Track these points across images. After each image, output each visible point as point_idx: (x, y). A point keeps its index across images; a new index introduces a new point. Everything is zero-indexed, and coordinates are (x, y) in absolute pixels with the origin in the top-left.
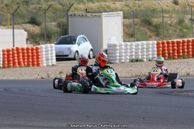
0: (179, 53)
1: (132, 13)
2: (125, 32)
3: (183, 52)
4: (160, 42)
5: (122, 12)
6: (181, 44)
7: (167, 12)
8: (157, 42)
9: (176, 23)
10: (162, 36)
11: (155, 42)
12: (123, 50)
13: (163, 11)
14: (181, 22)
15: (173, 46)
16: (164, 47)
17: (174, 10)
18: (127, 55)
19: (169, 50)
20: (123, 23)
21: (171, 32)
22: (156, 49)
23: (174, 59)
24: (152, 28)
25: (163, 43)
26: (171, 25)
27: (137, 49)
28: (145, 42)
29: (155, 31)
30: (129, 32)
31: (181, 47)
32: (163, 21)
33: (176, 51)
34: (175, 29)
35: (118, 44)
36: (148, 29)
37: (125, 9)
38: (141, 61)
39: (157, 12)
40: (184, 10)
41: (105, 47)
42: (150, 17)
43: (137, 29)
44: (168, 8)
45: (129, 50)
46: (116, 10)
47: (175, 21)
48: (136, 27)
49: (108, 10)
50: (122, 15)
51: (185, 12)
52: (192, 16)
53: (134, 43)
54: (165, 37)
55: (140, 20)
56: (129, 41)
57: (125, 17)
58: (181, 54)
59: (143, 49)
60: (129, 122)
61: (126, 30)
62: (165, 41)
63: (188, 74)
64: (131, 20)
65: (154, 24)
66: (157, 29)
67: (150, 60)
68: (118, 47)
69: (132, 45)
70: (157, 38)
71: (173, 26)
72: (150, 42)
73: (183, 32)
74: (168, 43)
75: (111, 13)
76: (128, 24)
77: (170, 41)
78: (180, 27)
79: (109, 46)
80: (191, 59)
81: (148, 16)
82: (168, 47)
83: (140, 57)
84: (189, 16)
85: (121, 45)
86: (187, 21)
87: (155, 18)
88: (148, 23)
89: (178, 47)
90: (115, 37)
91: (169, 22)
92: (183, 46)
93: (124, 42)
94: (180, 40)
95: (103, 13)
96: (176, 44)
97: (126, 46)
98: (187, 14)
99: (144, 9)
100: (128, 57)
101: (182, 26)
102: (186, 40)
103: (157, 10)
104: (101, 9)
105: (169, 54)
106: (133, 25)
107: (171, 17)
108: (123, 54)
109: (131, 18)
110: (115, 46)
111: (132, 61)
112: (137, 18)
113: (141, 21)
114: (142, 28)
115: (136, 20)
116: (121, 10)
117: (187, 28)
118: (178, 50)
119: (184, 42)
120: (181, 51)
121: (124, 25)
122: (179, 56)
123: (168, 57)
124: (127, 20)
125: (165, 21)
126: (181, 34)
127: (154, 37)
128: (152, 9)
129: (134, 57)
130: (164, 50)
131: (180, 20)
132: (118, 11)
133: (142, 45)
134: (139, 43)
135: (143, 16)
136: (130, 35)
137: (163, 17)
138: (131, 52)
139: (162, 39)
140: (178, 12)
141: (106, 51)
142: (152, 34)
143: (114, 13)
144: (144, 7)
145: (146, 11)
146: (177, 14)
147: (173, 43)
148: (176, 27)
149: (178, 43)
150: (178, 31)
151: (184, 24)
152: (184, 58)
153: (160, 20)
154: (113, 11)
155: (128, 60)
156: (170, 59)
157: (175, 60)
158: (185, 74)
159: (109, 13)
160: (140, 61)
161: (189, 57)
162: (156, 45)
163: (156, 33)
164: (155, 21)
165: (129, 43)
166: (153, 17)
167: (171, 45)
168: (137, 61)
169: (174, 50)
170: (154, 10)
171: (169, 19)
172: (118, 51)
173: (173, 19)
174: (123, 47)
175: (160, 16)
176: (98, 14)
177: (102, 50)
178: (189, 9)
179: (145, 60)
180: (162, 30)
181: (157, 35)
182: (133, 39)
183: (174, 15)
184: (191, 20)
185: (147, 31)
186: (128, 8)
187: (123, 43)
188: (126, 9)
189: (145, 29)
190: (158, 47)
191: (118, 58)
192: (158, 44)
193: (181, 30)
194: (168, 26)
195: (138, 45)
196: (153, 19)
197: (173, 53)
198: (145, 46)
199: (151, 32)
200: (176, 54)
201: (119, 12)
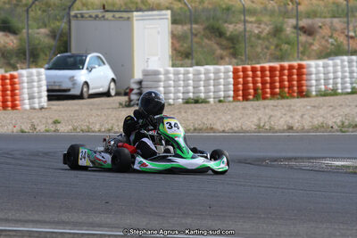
0: (272, 88)
1: (188, 13)
2: (174, 48)
3: (282, 87)
4: (240, 67)
5: (169, 12)
6: (278, 73)
7: (252, 12)
8: (234, 69)
9: (269, 33)
10: (243, 58)
11: (231, 68)
12: (172, 82)
13: (245, 11)
14: (277, 31)
15: (263, 76)
16: (245, 76)
17: (265, 8)
18: (179, 91)
19: (255, 82)
20: (172, 32)
21: (259, 50)
22: (231, 81)
23: (264, 98)
24: (224, 42)
25: (244, 70)
26: (258, 37)
27: (197, 80)
28: (211, 68)
29: (230, 48)
30: (182, 49)
31: (277, 78)
32: (245, 29)
33: (268, 85)
34: (267, 43)
35: (162, 70)
36: (218, 44)
37: (175, 7)
38: (205, 101)
39: (234, 12)
40: (283, 9)
41: (138, 75)
42: (220, 22)
43: (197, 43)
44: (254, 5)
45: (182, 82)
46: (158, 8)
47: (267, 29)
48: (195, 39)
49: (144, 7)
50: (169, 17)
51: (285, 14)
52: (297, 20)
53: (191, 69)
54: (249, 59)
55: (202, 27)
56: (182, 66)
57: (174, 22)
58: (277, 90)
59: (207, 79)
60: (184, 213)
61: (177, 45)
62: (249, 67)
63: (290, 128)
64: (186, 27)
65: (228, 34)
66: (233, 43)
67: (220, 101)
68: (162, 77)
69: (188, 73)
70: (234, 61)
71: (264, 39)
72: (222, 68)
73: (281, 50)
74: (254, 70)
75: (150, 13)
76: (180, 33)
77: (258, 66)
78: (275, 41)
79: (146, 73)
81: (218, 20)
82: (254, 76)
83: (202, 95)
84: (293, 21)
85: (167, 73)
86: (289, 30)
87: (231, 23)
88: (217, 33)
89: (272, 76)
90: (156, 58)
91: (256, 32)
92: (282, 75)
93: (173, 66)
94: (276, 65)
95: (135, 13)
96: (268, 73)
97: (177, 74)
98: (289, 18)
99: (210, 7)
100: (181, 95)
101: (279, 39)
102: (286, 64)
103: (233, 9)
104: (130, 5)
105: (255, 89)
106: (189, 35)
107: (259, 22)
108: (172, 89)
109: (186, 24)
110: (156, 73)
111: (187, 102)
112: (196, 23)
113: (205, 29)
114: (206, 41)
115: (194, 26)
116: (167, 9)
117: (288, 43)
118: (272, 83)
119: (282, 68)
120: (277, 84)
121: (174, 36)
122: (273, 94)
123: (254, 96)
124: (179, 27)
125: (248, 29)
126: (278, 53)
127: (227, 59)
128: (224, 6)
129: (191, 95)
130: (245, 83)
131: (276, 27)
132: (162, 10)
133: (207, 73)
134: (202, 69)
135: (208, 19)
136: (183, 54)
137: (245, 22)
138: (186, 86)
139: (243, 62)
140: (272, 13)
141: (140, 83)
142: (224, 53)
143: (155, 13)
144: (209, 3)
145: (215, 10)
146: (271, 16)
147: (263, 70)
148: (268, 39)
149: (272, 69)
150: (273, 47)
151: (282, 36)
152: (283, 98)
153: (240, 27)
154: (152, 9)
155: (180, 100)
156: (257, 100)
157: (266, 102)
158: (285, 127)
159: (146, 13)
160: (202, 102)
161: (293, 97)
162: (231, 74)
163: (231, 50)
164: (230, 29)
165: (182, 70)
166: (226, 22)
167: (259, 73)
168: (196, 101)
169: (264, 83)
170: (228, 9)
171: (255, 25)
172: (162, 84)
173: (262, 26)
174: (171, 76)
175: (240, 20)
176: (125, 15)
177: (132, 81)
178: (293, 9)
179: (211, 100)
180: (243, 45)
181: (234, 55)
182: (188, 62)
183: (266, 19)
184: (296, 27)
185: (215, 46)
186: (180, 5)
187: (171, 69)
188: (177, 6)
189: (211, 43)
190: (236, 77)
192: (235, 72)
193: (277, 46)
194: (253, 39)
195: (199, 73)
196: (226, 25)
197: (264, 88)
198: (212, 75)
199: (223, 49)
200: (268, 90)
201: (164, 12)
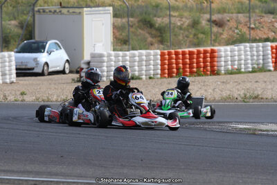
0: (191, 67)
1: (126, 9)
2: (115, 37)
3: (198, 67)
4: (166, 51)
5: (111, 8)
6: (195, 56)
7: (176, 9)
8: (161, 53)
9: (188, 25)
10: (169, 44)
11: (159, 52)
12: (113, 63)
13: (170, 8)
14: (195, 24)
15: (184, 58)
16: (170, 59)
17: (186, 6)
19: (177, 64)
20: (114, 23)
21: (181, 38)
22: (159, 62)
24: (154, 32)
25: (169, 54)
26: (180, 28)
27: (132, 61)
28: (144, 52)
29: (159, 36)
30: (121, 37)
31: (195, 60)
32: (170, 22)
33: (188, 66)
34: (186, 33)
35: (105, 53)
36: (149, 33)
37: (116, 4)
38: (138, 78)
39: (161, 9)
40: (199, 6)
41: (87, 58)
42: (151, 16)
43: (133, 32)
44: (177, 3)
46: (103, 5)
47: (187, 22)
48: (131, 30)
49: (92, 4)
50: (111, 12)
51: (201, 10)
52: (211, 15)
53: (128, 53)
54: (173, 45)
55: (137, 20)
56: (121, 50)
57: (115, 16)
58: (195, 69)
59: (141, 61)
61: (118, 34)
62: (173, 51)
64: (124, 20)
65: (157, 25)
66: (161, 33)
67: (150, 78)
68: (105, 59)
69: (125, 55)
70: (161, 46)
71: (184, 30)
72: (152, 52)
73: (198, 38)
74: (177, 54)
75: (97, 9)
76: (120, 25)
77: (180, 50)
78: (193, 31)
79: (93, 56)
80: (210, 77)
81: (149, 14)
82: (177, 58)
83: (137, 73)
84: (207, 16)
85: (109, 55)
86: (204, 23)
87: (159, 17)
88: (148, 24)
89: (191, 59)
90: (101, 44)
91: (179, 24)
92: (198, 57)
93: (114, 50)
94: (194, 50)
95: (85, 9)
96: (187, 56)
97: (117, 56)
98: (204, 13)
99: (143, 4)
101: (197, 29)
102: (202, 49)
103: (161, 6)
104: (81, 3)
105: (178, 69)
106: (127, 26)
107: (181, 17)
109: (124, 17)
110: (101, 56)
112: (132, 16)
113: (139, 22)
114: (140, 31)
115: (131, 19)
116: (110, 6)
117: (203, 33)
118: (191, 64)
119: (199, 52)
120: (195, 65)
121: (115, 27)
122: (192, 73)
123: (177, 74)
124: (119, 20)
125: (172, 22)
126: (195, 41)
127: (156, 45)
128: (154, 4)
130: (170, 64)
131: (194, 20)
132: (106, 6)
133: (140, 56)
134: (136, 52)
135: (141, 14)
136: (122, 41)
137: (170, 15)
139: (168, 47)
140: (191, 10)
141: (88, 63)
142: (154, 40)
143: (100, 8)
144: (143, 2)
145: (146, 7)
146: (190, 12)
147: (184, 53)
148: (188, 31)
149: (191, 53)
150: (191, 36)
151: (199, 27)
152: (199, 75)
153: (166, 20)
154: (98, 6)
159: (93, 9)
160: (136, 79)
161: (207, 75)
162: (159, 57)
163: (159, 39)
164: (159, 21)
165: (121, 53)
166: (155, 16)
167: (181, 56)
169: (184, 64)
170: (157, 6)
171: (178, 19)
172: (105, 64)
173: (184, 19)
174: (113, 58)
175: (166, 15)
176: (77, 10)
177: (82, 62)
178: (207, 6)
179: (144, 77)
180: (168, 34)
181: (162, 42)
182: (126, 47)
183: (186, 14)
184: (209, 21)
185: (147, 35)
186: (120, 3)
187: (113, 53)
188: (118, 3)
189: (143, 33)
190: (163, 59)
191: (105, 73)
192: (162, 55)
193: (195, 35)
194: (177, 29)
195: (134, 56)
196: (155, 19)
197: (184, 68)
198: (144, 58)
199: (153, 37)
200: (188, 70)
201: (107, 8)
